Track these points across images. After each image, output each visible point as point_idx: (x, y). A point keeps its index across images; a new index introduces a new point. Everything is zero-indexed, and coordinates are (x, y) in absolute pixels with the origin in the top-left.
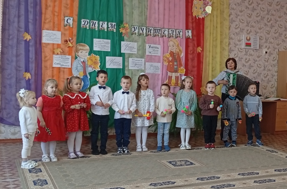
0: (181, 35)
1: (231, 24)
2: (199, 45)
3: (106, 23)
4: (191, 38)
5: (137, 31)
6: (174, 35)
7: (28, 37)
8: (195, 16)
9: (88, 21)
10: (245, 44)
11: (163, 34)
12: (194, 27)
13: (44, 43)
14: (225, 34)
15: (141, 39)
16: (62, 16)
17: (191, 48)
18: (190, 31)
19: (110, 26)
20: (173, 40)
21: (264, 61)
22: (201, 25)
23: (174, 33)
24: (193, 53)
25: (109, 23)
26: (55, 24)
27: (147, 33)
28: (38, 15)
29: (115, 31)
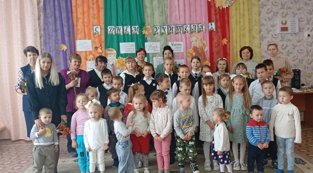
0: (204, 29)
1: (261, 9)
2: (224, 36)
3: (129, 27)
4: (215, 30)
5: (159, 31)
6: (197, 30)
7: (65, 48)
8: (219, 7)
9: (114, 27)
10: (280, 29)
11: (185, 30)
12: (218, 19)
13: (79, 52)
14: (255, 21)
15: (163, 38)
16: (91, 26)
17: (215, 41)
18: (213, 24)
19: (133, 29)
20: (196, 35)
21: (306, 46)
22: (226, 16)
23: (197, 28)
24: (218, 45)
25: (133, 27)
26: (86, 33)
27: (169, 31)
28: (71, 27)
29: (138, 34)
